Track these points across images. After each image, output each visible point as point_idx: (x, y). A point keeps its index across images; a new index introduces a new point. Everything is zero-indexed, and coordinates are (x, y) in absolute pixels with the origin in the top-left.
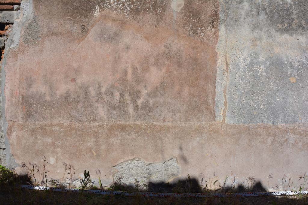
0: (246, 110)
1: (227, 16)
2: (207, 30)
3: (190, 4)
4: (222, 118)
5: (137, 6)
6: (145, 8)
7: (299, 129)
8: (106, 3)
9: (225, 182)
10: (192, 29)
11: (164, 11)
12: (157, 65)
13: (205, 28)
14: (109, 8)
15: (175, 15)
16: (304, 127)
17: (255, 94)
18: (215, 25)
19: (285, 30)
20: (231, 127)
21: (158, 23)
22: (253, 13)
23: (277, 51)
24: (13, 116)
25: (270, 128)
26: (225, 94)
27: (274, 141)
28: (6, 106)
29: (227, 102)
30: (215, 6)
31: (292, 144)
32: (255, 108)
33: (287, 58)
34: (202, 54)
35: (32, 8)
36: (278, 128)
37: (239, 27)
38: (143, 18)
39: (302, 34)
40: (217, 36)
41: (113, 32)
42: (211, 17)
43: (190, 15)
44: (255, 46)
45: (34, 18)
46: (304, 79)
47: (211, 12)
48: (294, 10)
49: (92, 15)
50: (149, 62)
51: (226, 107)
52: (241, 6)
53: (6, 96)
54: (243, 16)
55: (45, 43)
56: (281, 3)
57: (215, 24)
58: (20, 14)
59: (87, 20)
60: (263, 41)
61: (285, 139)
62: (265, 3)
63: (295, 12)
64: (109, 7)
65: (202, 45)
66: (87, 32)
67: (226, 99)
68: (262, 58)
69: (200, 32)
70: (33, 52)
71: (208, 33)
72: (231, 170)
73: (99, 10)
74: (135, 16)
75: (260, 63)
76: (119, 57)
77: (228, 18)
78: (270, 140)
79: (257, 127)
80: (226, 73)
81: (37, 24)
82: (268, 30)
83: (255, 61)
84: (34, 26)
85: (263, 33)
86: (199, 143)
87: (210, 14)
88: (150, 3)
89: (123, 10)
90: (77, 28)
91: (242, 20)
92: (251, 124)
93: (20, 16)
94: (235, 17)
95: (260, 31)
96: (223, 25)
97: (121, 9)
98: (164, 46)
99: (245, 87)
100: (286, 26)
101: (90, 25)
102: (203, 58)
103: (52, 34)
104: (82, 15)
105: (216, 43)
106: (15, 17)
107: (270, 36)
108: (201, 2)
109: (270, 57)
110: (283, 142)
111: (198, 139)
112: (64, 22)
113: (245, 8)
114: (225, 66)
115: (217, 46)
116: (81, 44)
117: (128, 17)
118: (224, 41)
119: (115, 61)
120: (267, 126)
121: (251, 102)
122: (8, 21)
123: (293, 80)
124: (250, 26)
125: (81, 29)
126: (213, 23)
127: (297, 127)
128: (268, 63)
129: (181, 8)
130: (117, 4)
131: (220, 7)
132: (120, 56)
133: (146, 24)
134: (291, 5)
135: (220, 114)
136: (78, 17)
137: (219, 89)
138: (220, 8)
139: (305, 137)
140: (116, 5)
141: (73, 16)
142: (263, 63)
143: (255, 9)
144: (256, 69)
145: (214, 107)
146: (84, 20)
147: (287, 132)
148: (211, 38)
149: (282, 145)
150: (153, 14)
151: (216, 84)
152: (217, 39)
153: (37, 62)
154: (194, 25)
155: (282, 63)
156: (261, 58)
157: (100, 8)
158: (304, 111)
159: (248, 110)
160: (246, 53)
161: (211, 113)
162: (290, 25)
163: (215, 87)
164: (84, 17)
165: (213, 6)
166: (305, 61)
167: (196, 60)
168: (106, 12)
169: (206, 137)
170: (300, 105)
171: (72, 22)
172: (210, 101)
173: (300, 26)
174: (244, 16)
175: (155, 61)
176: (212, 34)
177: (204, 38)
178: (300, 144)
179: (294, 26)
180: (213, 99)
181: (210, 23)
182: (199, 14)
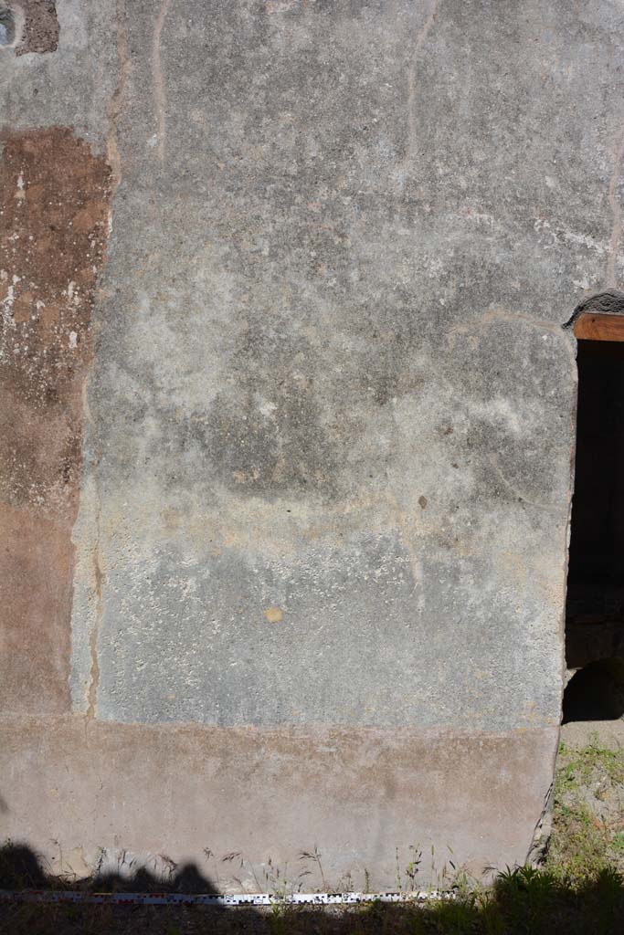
0: (147, 689)
1: (100, 454)
2: (52, 489)
3: (12, 425)
4: (87, 706)
7: (291, 740)
9: (101, 860)
10: (17, 487)
13: (47, 484)
16: (307, 734)
17: (170, 650)
18: (71, 477)
19: (255, 488)
20: (110, 729)
22: (169, 447)
23: (232, 540)
25: (212, 733)
26: (93, 648)
27: (224, 767)
29: (99, 667)
30: (72, 429)
31: (275, 775)
32: (171, 685)
33: (259, 558)
34: (39, 549)
36: (233, 735)
37: (132, 481)
39: (298, 498)
40: (75, 506)
42: (62, 457)
43: (11, 453)
44: (170, 527)
46: (305, 613)
47: (62, 444)
48: (278, 436)
51: (96, 680)
52: (137, 427)
54: (142, 454)
56: (245, 418)
57: (71, 474)
60: (194, 517)
61: (255, 762)
62: (202, 419)
63: (280, 441)
65: (39, 526)
67: (95, 661)
68: (190, 560)
69: (35, 495)
71: (53, 496)
72: (114, 834)
75: (185, 573)
77: (104, 459)
78: (213, 764)
79: (176, 730)
80: (97, 598)
82: (208, 489)
83: (171, 567)
85: (194, 496)
86: (31, 763)
87: (60, 450)
91: (138, 462)
92: (161, 723)
94: (121, 457)
95: (185, 492)
96: (91, 477)
99: (145, 631)
100: (256, 476)
102: (39, 559)
105: (73, 521)
107: (213, 503)
108: (37, 420)
109: (213, 558)
110: (248, 769)
111: (28, 754)
113: (149, 433)
114: (94, 579)
115: (75, 529)
118: (92, 519)
120: (206, 729)
121: (161, 669)
123: (274, 616)
124: (160, 478)
126: (66, 471)
127: (287, 734)
128: (208, 572)
131: (84, 431)
134: (271, 423)
135: (81, 695)
137: (79, 636)
138: (85, 435)
139: (310, 758)
142: (193, 571)
143: (175, 434)
144: (175, 586)
145: (66, 679)
147: (259, 747)
148: (60, 508)
149: (247, 777)
151: (72, 623)
152: (76, 512)
154: (21, 477)
155: (246, 573)
156: (187, 557)
158: (304, 695)
159: (153, 689)
160: (147, 546)
161: (60, 692)
162: (267, 474)
163: (70, 630)
165: (69, 429)
166: (308, 566)
167: (22, 563)
169: (48, 749)
170: (296, 680)
172: (58, 664)
173: (293, 476)
174: (145, 453)
176: (63, 499)
177: (43, 508)
178: (296, 777)
179: (278, 477)
180: (66, 658)
181: (60, 470)
182: (34, 449)
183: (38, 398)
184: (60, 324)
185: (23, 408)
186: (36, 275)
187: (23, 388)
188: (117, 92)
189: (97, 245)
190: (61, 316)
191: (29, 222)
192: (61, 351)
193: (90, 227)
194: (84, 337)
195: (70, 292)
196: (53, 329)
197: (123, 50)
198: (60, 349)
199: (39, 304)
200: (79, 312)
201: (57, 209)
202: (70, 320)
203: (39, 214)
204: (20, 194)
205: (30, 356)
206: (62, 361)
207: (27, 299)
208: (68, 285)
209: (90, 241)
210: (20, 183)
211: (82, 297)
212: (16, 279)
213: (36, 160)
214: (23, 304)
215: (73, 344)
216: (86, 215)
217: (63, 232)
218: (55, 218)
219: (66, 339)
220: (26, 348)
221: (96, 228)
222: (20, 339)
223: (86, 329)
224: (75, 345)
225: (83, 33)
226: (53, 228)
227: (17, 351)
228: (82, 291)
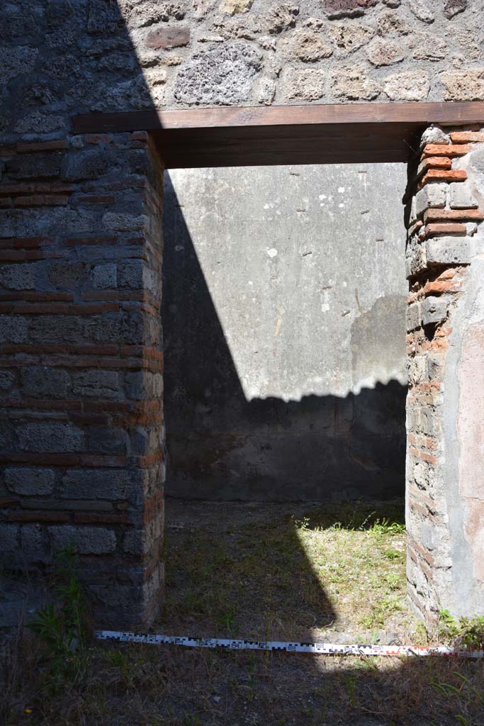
24: (479, 487)
28: (461, 463)
53: (462, 439)
106: (474, 249)
122: (456, 258)
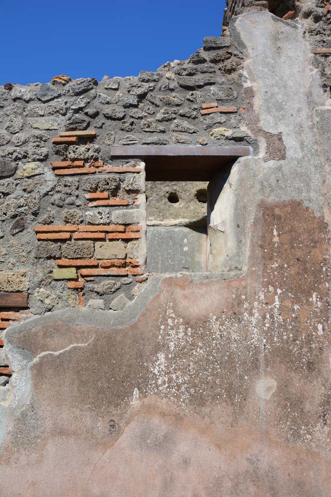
2: (316, 429)
3: (286, 386)
5: (201, 391)
6: (215, 395)
8: (151, 385)
10: (292, 429)
11: (245, 400)
12: (237, 493)
13: (312, 426)
14: (155, 393)
15: (262, 405)
18: (328, 420)
21: (236, 420)
30: (325, 388)
34: (311, 474)
35: (29, 386)
38: (210, 412)
41: (163, 434)
42: (321, 407)
43: (286, 405)
45: (31, 404)
47: (320, 398)
49: (127, 405)
50: (222, 488)
55: (47, 448)
57: (328, 418)
58: (9, 393)
59: (119, 412)
64: (156, 391)
65: (310, 456)
66: (119, 432)
69: (305, 434)
70: (26, 462)
71: (317, 435)
73: (139, 397)
74: (197, 408)
76: (171, 478)
81: (35, 414)
84: (30, 417)
87: (319, 402)
88: (221, 385)
89: (178, 397)
90: (101, 426)
93: (9, 395)
97: (175, 394)
98: (247, 459)
101: (124, 421)
102: (313, 481)
103: (60, 432)
104: (110, 402)
108: (303, 383)
112: (81, 413)
116: (108, 453)
117: (187, 410)
119: (165, 485)
125: (109, 427)
126: (324, 417)
129: (271, 393)
130: (169, 387)
132: (173, 477)
133: (216, 422)
136: (104, 407)
140: (167, 388)
141: (96, 404)
146: (114, 412)
148: (323, 442)
150: (227, 405)
153: (30, 482)
154: (294, 421)
157: (141, 392)
164: (115, 407)
165: (323, 388)
167: (300, 485)
168: (151, 399)
171: (93, 414)
175: (233, 486)
176: (324, 436)
177: (311, 443)
181: (320, 416)
182: (302, 402)
183: (302, 368)
184: (311, 319)
185: (293, 375)
186: (292, 289)
187: (292, 361)
188: (324, 182)
189: (327, 269)
190: (310, 314)
191: (283, 256)
192: (314, 337)
193: (321, 259)
194: (326, 327)
195: (314, 299)
196: (307, 323)
197: (322, 159)
198: (313, 335)
199: (296, 307)
200: (321, 311)
201: (299, 248)
202: (317, 317)
203: (289, 251)
204: (276, 239)
205: (294, 340)
206: (315, 343)
207: (288, 303)
208: (312, 294)
209: (322, 267)
210: (275, 233)
211: (322, 302)
212: (279, 291)
213: (283, 219)
214: (286, 307)
215: (321, 332)
216: (318, 251)
217: (305, 262)
218: (299, 253)
219: (316, 329)
220: (291, 335)
221: (325, 259)
222: (286, 330)
223: (327, 322)
224: (322, 333)
225: (299, 150)
226: (298, 260)
227: (285, 337)
228: (321, 298)
